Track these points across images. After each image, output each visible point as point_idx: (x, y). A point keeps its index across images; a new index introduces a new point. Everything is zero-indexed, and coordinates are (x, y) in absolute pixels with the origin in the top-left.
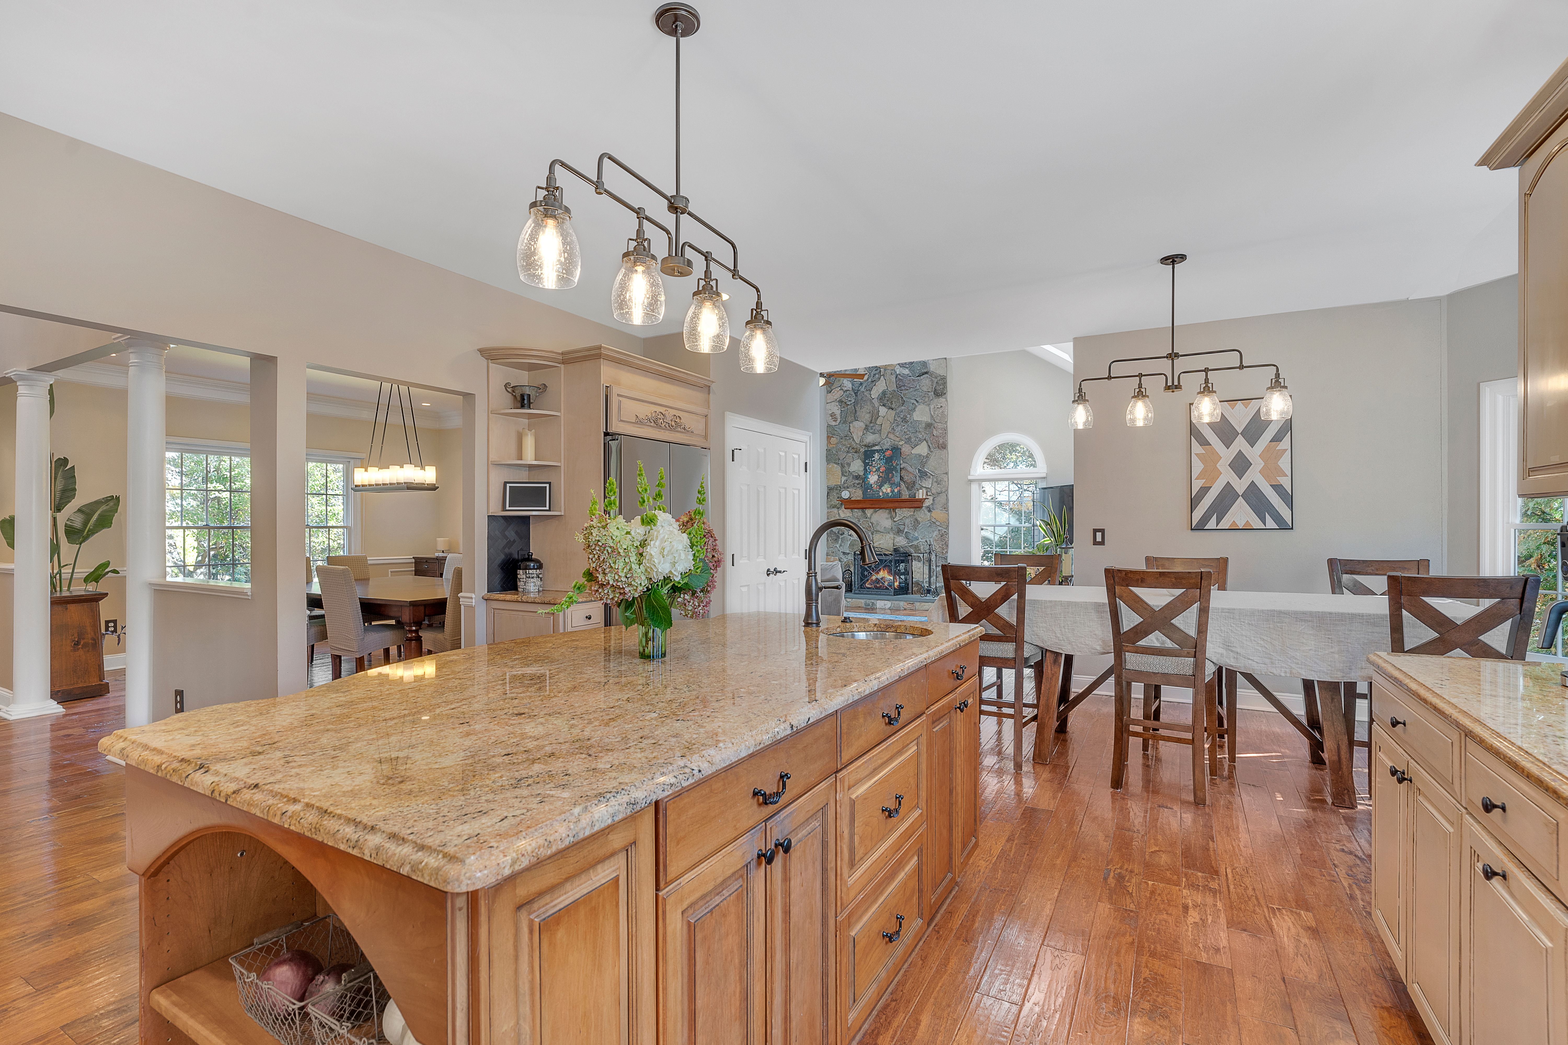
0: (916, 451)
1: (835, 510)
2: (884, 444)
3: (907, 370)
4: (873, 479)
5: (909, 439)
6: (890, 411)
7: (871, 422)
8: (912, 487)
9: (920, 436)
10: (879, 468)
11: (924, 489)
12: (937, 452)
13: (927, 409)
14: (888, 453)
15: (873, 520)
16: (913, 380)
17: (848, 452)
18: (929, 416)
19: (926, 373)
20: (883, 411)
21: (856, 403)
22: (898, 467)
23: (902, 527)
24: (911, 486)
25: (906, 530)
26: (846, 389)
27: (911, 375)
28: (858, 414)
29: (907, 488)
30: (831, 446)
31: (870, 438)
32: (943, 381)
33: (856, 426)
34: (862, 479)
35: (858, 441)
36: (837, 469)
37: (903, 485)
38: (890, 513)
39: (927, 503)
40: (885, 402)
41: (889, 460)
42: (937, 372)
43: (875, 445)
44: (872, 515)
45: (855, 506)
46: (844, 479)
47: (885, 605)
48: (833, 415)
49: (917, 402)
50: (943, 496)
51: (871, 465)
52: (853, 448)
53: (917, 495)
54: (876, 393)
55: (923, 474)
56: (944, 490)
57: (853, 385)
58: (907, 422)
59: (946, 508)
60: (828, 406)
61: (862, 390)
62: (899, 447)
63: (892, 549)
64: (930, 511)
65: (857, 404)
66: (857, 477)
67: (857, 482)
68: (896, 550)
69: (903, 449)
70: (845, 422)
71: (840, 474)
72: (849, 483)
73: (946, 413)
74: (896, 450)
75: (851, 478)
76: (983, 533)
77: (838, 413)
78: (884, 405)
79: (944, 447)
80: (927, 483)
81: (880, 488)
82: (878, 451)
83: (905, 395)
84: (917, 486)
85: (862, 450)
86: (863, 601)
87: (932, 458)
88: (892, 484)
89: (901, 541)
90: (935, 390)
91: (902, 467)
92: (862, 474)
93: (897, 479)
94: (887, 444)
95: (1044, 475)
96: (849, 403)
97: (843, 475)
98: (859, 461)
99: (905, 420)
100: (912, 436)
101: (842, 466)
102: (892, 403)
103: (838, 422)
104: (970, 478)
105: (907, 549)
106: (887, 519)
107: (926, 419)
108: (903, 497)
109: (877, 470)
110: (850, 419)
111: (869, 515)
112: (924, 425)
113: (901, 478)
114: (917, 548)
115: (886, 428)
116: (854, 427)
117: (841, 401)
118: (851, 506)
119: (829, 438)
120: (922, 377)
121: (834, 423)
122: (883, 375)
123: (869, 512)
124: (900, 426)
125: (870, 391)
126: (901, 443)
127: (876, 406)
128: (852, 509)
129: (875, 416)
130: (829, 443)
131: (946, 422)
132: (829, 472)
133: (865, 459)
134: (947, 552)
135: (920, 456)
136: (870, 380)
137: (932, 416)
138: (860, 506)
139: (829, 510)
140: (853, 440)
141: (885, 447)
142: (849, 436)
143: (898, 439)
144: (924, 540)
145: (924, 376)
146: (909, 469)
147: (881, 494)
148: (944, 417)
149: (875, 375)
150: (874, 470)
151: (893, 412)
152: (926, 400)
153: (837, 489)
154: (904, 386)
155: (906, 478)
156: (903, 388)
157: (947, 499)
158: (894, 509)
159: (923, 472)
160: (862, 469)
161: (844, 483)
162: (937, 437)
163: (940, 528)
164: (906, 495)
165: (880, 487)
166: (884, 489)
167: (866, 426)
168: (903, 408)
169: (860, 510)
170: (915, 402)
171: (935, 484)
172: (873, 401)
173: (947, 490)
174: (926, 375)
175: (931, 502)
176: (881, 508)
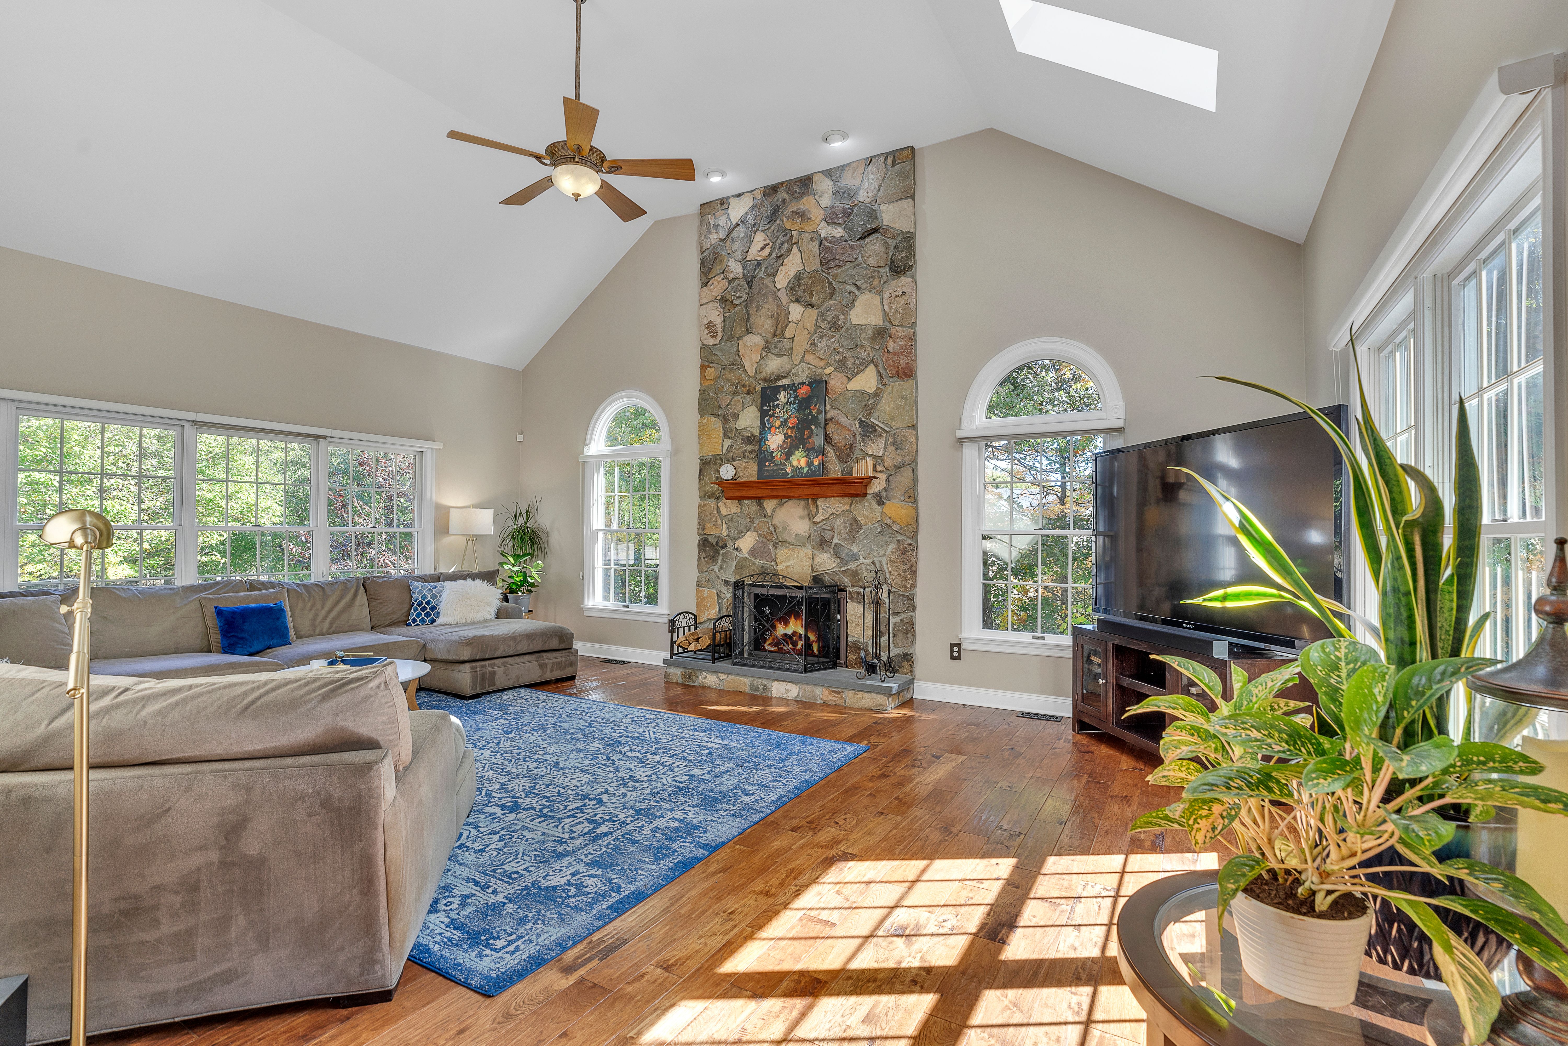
0: (856, 385)
1: (712, 503)
2: (796, 374)
3: (840, 230)
4: (775, 441)
5: (843, 361)
6: (809, 310)
7: (775, 335)
8: (848, 455)
9: (863, 355)
10: (786, 420)
11: (869, 459)
12: (896, 385)
13: (876, 300)
14: (803, 391)
15: (777, 521)
16: (851, 247)
17: (735, 393)
18: (880, 313)
19: (875, 230)
20: (796, 311)
21: (748, 302)
22: (821, 417)
23: (828, 535)
24: (846, 454)
25: (835, 541)
26: (732, 276)
27: (847, 237)
28: (752, 320)
29: (839, 458)
30: (707, 383)
31: (774, 365)
32: (908, 242)
33: (749, 344)
34: (758, 441)
35: (751, 371)
36: (716, 424)
37: (831, 453)
38: (807, 506)
39: (876, 487)
40: (800, 293)
41: (804, 404)
42: (897, 226)
43: (781, 377)
44: (774, 510)
45: (744, 493)
46: (727, 443)
47: (787, 691)
48: (710, 326)
49: (858, 288)
50: (907, 472)
51: (773, 415)
52: (744, 386)
53: (855, 470)
54: (782, 280)
55: (869, 430)
56: (907, 460)
57: (744, 267)
58: (838, 329)
59: (912, 496)
60: (704, 311)
61: (761, 275)
62: (825, 378)
63: (809, 577)
64: (880, 503)
65: (751, 302)
66: (750, 440)
67: (749, 448)
68: (817, 579)
69: (832, 383)
70: (730, 338)
71: (721, 434)
72: (737, 451)
73: (913, 306)
74: (819, 386)
75: (739, 441)
76: (989, 545)
77: (718, 320)
78: (797, 301)
79: (908, 373)
80: (876, 447)
81: (787, 459)
82: (785, 388)
83: (835, 277)
84: (857, 453)
85: (759, 388)
86: (747, 680)
87: (886, 397)
88: (810, 451)
89: (826, 562)
90: (893, 261)
91: (829, 416)
92: (757, 432)
93: (818, 440)
94: (802, 374)
95: (1119, 424)
96: (737, 302)
97: (726, 436)
98: (754, 408)
99: (835, 326)
100: (848, 354)
101: (725, 420)
102: (811, 295)
103: (719, 337)
104: (961, 434)
105: (836, 578)
106: (802, 518)
107: (875, 320)
108: (832, 475)
109: (784, 424)
110: (738, 331)
111: (769, 511)
112: (870, 332)
113: (827, 437)
114: (855, 575)
115: (802, 342)
116: (745, 346)
117: (724, 300)
118: (738, 494)
119: (703, 368)
120: (867, 240)
121: (711, 342)
122: (797, 243)
123: (769, 505)
124: (826, 339)
125: (774, 275)
126: (827, 371)
127: (784, 303)
128: (740, 499)
129: (781, 321)
130: (703, 377)
131: (914, 324)
132: (702, 430)
133: (762, 405)
134: (914, 586)
135: (863, 393)
136: (774, 255)
137: (886, 315)
138: (752, 493)
139: (703, 502)
140: (745, 370)
141: (799, 380)
142: (736, 364)
143: (822, 364)
144: (869, 561)
145: (871, 237)
146: (843, 420)
147: (788, 470)
148: (909, 318)
149: (782, 244)
150: (778, 423)
151: (813, 313)
152: (876, 282)
153: (715, 463)
154: (834, 259)
155: (836, 438)
156: (832, 264)
157: (915, 480)
158: (815, 498)
159: (868, 426)
160: (758, 424)
161: (728, 452)
162: (895, 354)
163: (900, 538)
164: (835, 470)
165: (788, 455)
166: (794, 460)
167: (767, 342)
168: (832, 302)
169: (754, 502)
170: (854, 290)
171: (891, 449)
172: (779, 294)
173: (914, 461)
174: (875, 235)
175: (884, 484)
176: (790, 498)
